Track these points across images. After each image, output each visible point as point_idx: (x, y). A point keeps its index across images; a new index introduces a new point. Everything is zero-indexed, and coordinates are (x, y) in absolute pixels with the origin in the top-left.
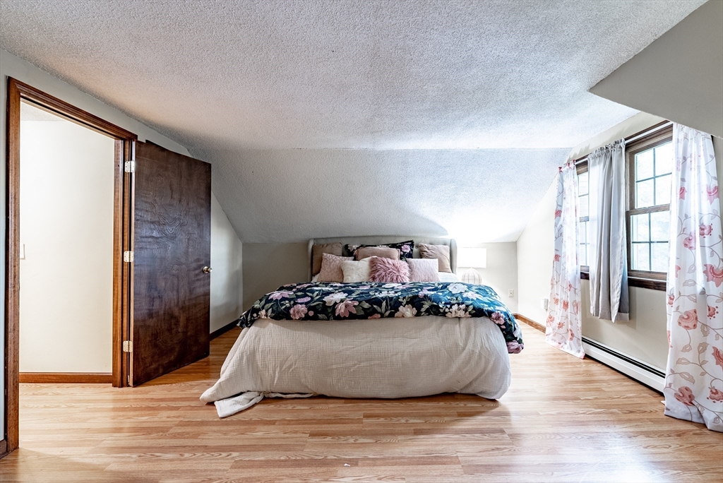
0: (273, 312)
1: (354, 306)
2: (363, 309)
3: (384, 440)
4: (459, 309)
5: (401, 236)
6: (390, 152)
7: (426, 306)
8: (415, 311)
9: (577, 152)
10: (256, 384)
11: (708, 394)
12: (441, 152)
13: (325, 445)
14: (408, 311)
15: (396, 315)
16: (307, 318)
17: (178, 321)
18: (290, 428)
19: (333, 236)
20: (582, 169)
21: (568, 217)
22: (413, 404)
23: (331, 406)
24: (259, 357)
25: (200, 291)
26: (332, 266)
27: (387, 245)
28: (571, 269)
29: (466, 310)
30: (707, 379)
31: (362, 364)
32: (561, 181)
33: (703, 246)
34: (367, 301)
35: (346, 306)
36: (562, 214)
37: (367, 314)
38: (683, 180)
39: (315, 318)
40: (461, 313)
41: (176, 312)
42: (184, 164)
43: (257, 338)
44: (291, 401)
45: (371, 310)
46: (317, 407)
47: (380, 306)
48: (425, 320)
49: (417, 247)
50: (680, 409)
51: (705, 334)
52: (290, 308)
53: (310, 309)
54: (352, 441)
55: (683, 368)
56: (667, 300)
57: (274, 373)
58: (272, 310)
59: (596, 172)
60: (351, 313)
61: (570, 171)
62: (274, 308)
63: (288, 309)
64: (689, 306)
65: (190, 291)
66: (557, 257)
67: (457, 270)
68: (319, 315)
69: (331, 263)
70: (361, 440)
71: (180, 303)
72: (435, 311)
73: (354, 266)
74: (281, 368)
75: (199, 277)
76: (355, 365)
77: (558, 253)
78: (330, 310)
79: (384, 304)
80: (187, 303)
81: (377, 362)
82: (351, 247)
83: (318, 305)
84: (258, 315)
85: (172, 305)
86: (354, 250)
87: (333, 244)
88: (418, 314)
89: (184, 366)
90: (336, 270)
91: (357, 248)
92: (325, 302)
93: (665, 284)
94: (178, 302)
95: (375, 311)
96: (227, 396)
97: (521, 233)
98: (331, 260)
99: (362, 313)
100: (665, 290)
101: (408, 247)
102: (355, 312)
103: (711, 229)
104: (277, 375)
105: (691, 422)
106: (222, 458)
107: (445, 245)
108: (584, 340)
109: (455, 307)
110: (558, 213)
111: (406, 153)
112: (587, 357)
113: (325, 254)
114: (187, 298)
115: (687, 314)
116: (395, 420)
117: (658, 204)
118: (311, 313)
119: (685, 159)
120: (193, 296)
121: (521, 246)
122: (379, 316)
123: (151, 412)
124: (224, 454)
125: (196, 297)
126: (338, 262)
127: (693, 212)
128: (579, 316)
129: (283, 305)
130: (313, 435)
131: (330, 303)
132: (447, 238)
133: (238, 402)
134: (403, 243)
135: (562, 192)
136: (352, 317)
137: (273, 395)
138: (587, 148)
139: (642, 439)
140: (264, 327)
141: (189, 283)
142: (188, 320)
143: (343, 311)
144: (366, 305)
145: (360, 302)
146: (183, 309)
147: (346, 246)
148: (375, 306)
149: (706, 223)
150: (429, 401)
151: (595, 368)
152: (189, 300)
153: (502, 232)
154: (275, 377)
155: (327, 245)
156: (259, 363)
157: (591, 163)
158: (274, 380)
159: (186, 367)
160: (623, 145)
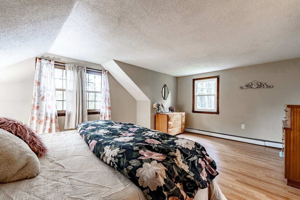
100: (100, 114)
103: (109, 99)
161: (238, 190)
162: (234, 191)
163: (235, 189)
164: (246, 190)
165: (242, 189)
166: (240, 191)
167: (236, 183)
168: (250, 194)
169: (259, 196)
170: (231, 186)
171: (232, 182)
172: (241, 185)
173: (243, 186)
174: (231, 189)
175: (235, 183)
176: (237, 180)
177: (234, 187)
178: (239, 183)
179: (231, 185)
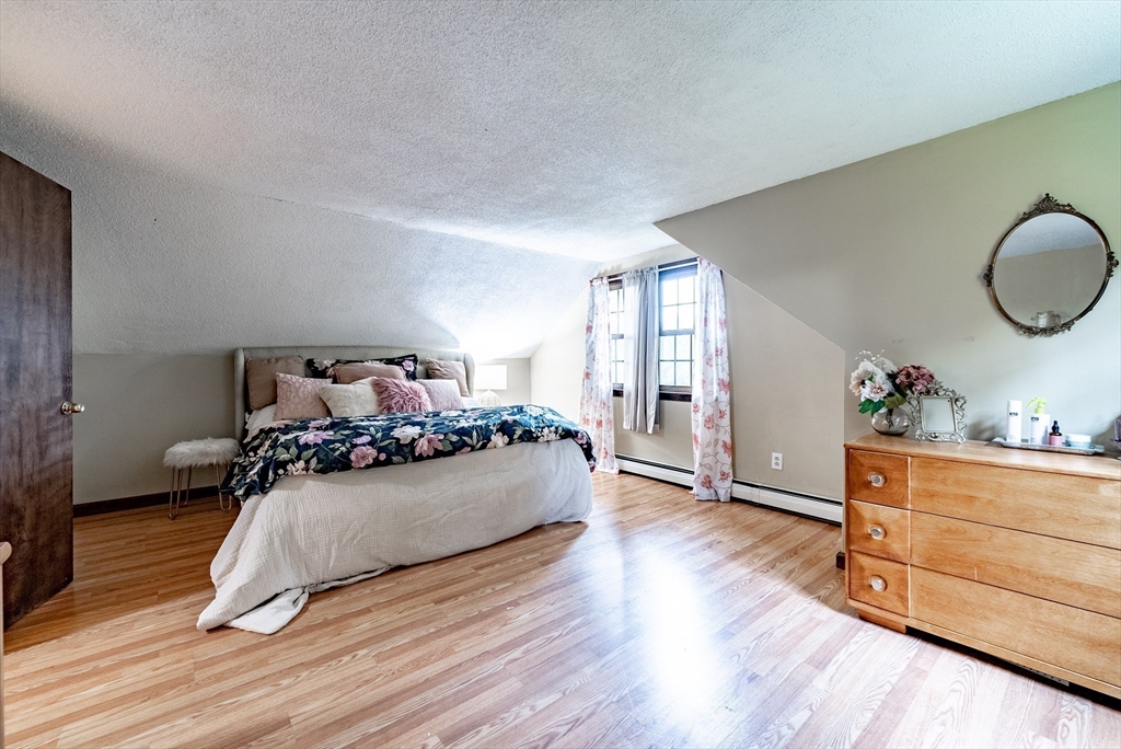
0: (319, 462)
1: (440, 440)
2: (451, 443)
3: (521, 579)
4: (550, 432)
5: (396, 348)
6: (421, 233)
7: (519, 432)
8: (506, 439)
9: (609, 268)
10: (299, 576)
11: (719, 476)
12: (484, 244)
13: (463, 605)
14: (498, 440)
15: (489, 445)
16: (377, 463)
17: (22, 518)
18: (401, 606)
19: (283, 344)
20: (613, 286)
21: (601, 334)
22: (513, 544)
23: (422, 573)
24: (300, 534)
25: (56, 452)
26: (301, 394)
27: (381, 360)
28: (605, 387)
29: (556, 432)
30: (719, 465)
31: (454, 512)
32: (593, 295)
33: (717, 364)
34: (454, 433)
35: (429, 441)
36: (593, 330)
37: (456, 449)
38: (706, 311)
39: (388, 462)
40: (553, 436)
41: (19, 497)
42: (27, 184)
43: (291, 507)
44: (357, 585)
45: (460, 443)
46: (406, 579)
47: (471, 438)
48: (518, 447)
49: (421, 363)
50: (705, 494)
51: (718, 431)
52: (349, 452)
53: (380, 450)
54: (489, 591)
55: (707, 460)
56: (692, 408)
57: (329, 551)
58: (318, 459)
59: (632, 292)
60: (436, 450)
61: (603, 287)
62: (321, 456)
63: (345, 455)
64: (710, 411)
65: (41, 453)
66: (587, 375)
67: (475, 393)
68: (393, 458)
69: (297, 389)
70: (499, 587)
71: (25, 480)
72: (529, 437)
73: (350, 392)
74: (340, 541)
75: (54, 424)
76: (446, 514)
77: (589, 371)
78: (406, 450)
79: (475, 433)
80: (36, 478)
81: (470, 506)
82: (321, 363)
83: (390, 443)
84: (286, 470)
85: (12, 483)
86: (327, 368)
87: (288, 357)
88: (509, 443)
89: (33, 609)
90: (310, 400)
91: (332, 365)
92: (398, 440)
93: (690, 396)
94: (21, 479)
95: (465, 444)
96: (251, 608)
97: (537, 348)
98: (297, 385)
99: (450, 448)
100: (690, 401)
101: (411, 363)
102: (441, 448)
103: (722, 352)
104: (333, 554)
105: (711, 500)
106: (346, 664)
107: (458, 360)
108: (617, 457)
109: (546, 430)
110: (589, 329)
111: (442, 238)
112: (621, 472)
113: (282, 375)
114: (36, 468)
115: (709, 417)
116: (511, 562)
117: (681, 328)
118: (383, 457)
119: (707, 294)
120: (46, 463)
121: (536, 364)
122: (469, 449)
123: (95, 679)
124: (346, 659)
125: (52, 466)
126: (310, 387)
127: (712, 338)
128: (612, 433)
129: (334, 450)
130: (439, 602)
131: (405, 440)
132: (460, 351)
133: (280, 609)
134: (404, 358)
135: (593, 307)
136: (438, 454)
137: (326, 586)
138: (619, 267)
139: (693, 518)
140: (299, 488)
141: (38, 437)
142: (38, 513)
143: (425, 448)
144: (454, 438)
145: (445, 435)
146: (31, 491)
147: (310, 363)
148: (465, 438)
149: (719, 347)
150: (526, 538)
151: (629, 480)
152: (40, 472)
153: (516, 347)
154: (329, 557)
155: (277, 360)
156: (302, 544)
157: (625, 282)
158: (329, 562)
159: (36, 612)
160: (657, 271)
161: (255, 688)
162: (264, 678)
163: (265, 684)
164: (228, 712)
165: (244, 704)
166: (247, 692)
167: (278, 707)
168: (210, 709)
169: (175, 729)
170: (285, 682)
171: (295, 700)
172: (257, 715)
173: (250, 718)
174: (274, 674)
175: (282, 705)
176: (286, 722)
177: (275, 688)
178: (270, 716)
179: (288, 687)
